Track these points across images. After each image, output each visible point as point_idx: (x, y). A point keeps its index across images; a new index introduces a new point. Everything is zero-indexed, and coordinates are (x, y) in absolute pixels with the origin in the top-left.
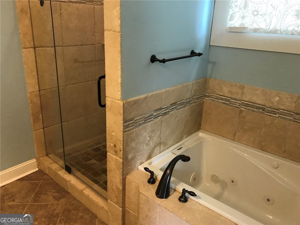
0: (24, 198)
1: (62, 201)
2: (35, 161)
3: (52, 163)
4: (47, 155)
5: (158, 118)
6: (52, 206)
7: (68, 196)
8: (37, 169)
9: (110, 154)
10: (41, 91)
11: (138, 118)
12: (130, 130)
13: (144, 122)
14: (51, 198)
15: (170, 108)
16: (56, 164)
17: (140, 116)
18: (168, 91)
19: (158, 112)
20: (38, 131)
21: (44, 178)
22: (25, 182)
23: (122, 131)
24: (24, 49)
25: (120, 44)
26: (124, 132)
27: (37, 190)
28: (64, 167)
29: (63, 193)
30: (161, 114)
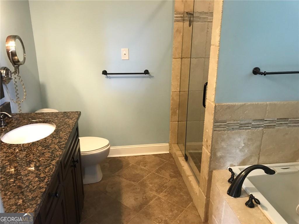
0: (151, 167)
1: (174, 179)
2: (168, 145)
3: (178, 150)
4: (177, 144)
5: (257, 128)
6: (166, 180)
7: (179, 178)
8: (168, 152)
9: (204, 148)
10: (181, 92)
11: (232, 122)
12: (221, 130)
13: (238, 128)
14: (167, 174)
15: (277, 123)
16: (180, 152)
17: (234, 121)
18: (275, 105)
19: (258, 122)
20: (174, 122)
21: (170, 159)
22: (157, 158)
23: (212, 129)
24: (174, 59)
25: (218, 56)
26: (214, 131)
27: (162, 165)
28: (184, 155)
29: (177, 175)
30: (263, 126)
